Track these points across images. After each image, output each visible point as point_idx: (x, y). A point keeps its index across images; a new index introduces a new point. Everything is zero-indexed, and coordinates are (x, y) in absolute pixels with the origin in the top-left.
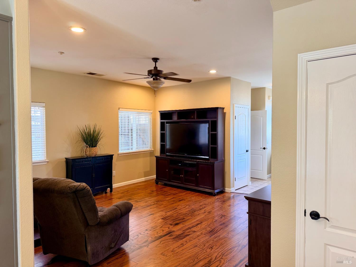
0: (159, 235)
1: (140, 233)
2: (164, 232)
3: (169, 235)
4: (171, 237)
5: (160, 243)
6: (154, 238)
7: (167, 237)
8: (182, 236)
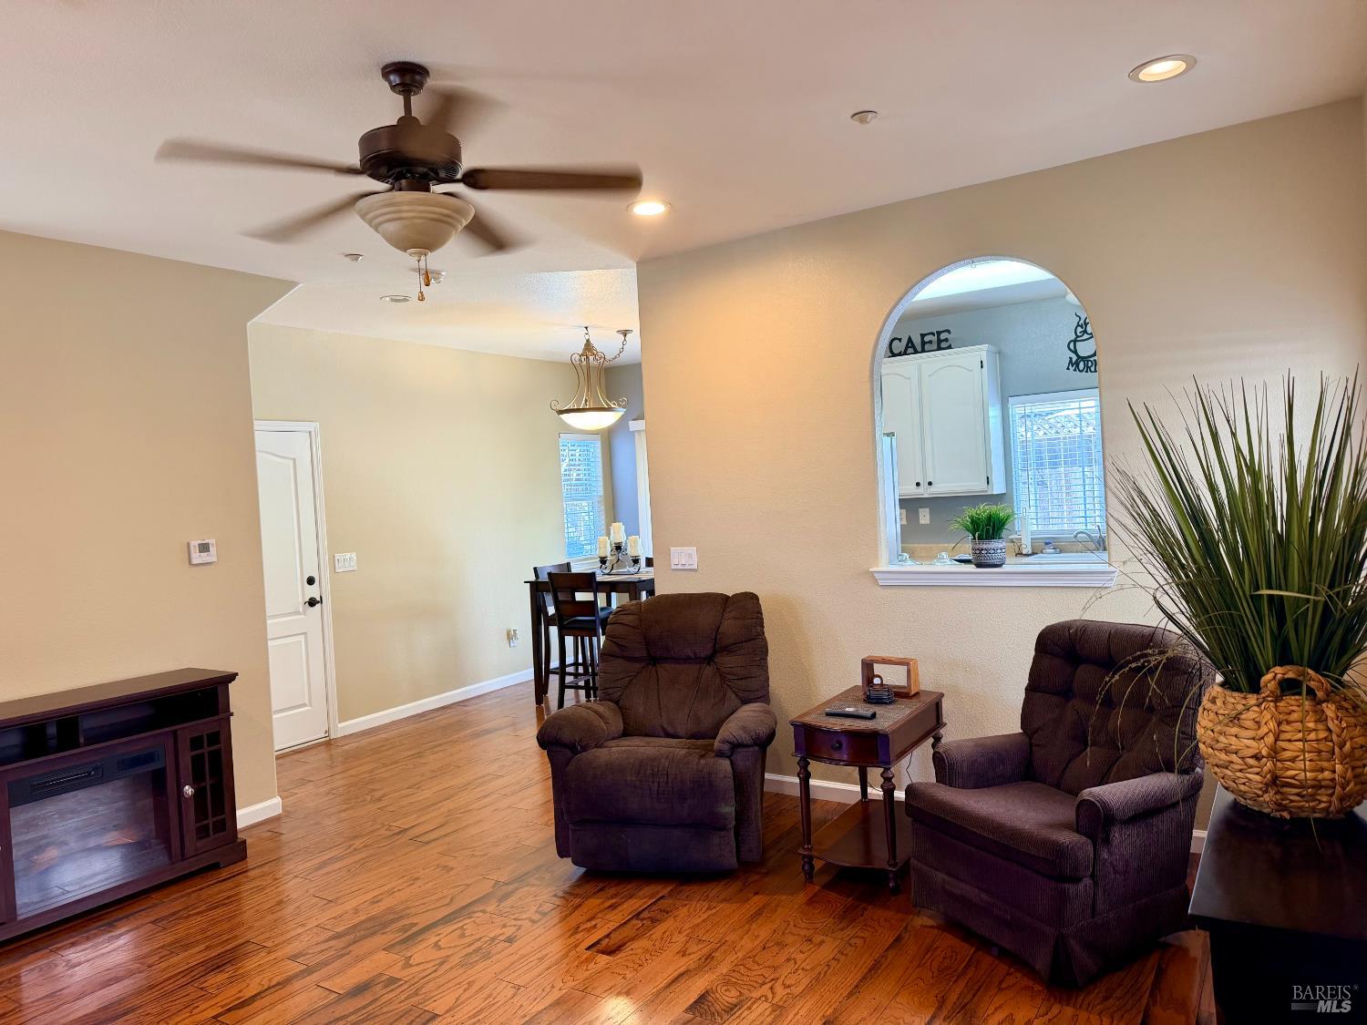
0: (455, 927)
1: (536, 925)
2: (434, 939)
3: (415, 929)
4: (406, 922)
5: (452, 899)
6: (474, 912)
7: (423, 921)
8: (362, 933)
